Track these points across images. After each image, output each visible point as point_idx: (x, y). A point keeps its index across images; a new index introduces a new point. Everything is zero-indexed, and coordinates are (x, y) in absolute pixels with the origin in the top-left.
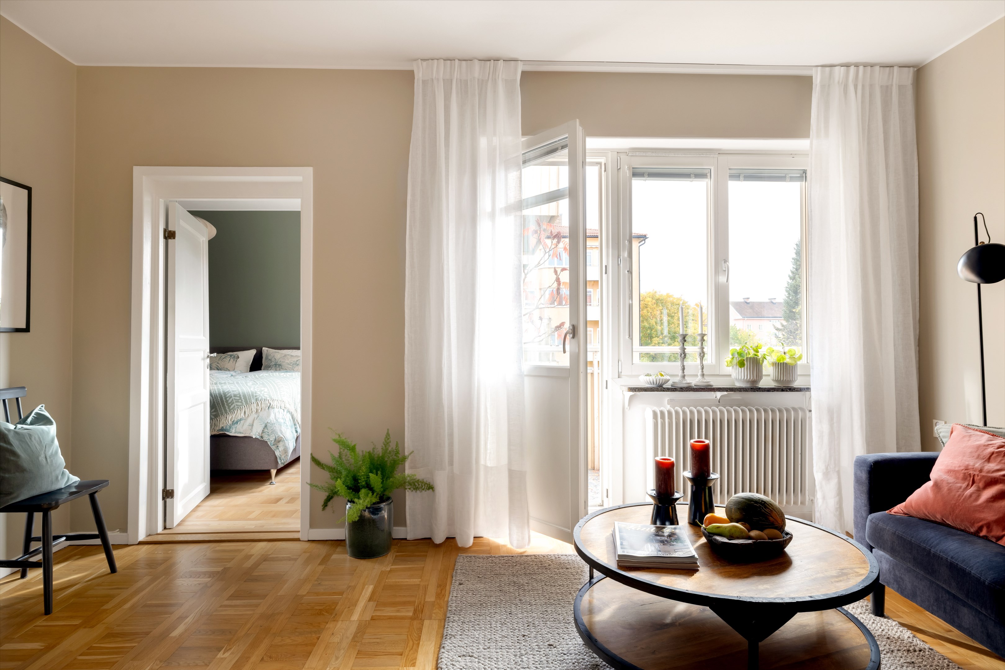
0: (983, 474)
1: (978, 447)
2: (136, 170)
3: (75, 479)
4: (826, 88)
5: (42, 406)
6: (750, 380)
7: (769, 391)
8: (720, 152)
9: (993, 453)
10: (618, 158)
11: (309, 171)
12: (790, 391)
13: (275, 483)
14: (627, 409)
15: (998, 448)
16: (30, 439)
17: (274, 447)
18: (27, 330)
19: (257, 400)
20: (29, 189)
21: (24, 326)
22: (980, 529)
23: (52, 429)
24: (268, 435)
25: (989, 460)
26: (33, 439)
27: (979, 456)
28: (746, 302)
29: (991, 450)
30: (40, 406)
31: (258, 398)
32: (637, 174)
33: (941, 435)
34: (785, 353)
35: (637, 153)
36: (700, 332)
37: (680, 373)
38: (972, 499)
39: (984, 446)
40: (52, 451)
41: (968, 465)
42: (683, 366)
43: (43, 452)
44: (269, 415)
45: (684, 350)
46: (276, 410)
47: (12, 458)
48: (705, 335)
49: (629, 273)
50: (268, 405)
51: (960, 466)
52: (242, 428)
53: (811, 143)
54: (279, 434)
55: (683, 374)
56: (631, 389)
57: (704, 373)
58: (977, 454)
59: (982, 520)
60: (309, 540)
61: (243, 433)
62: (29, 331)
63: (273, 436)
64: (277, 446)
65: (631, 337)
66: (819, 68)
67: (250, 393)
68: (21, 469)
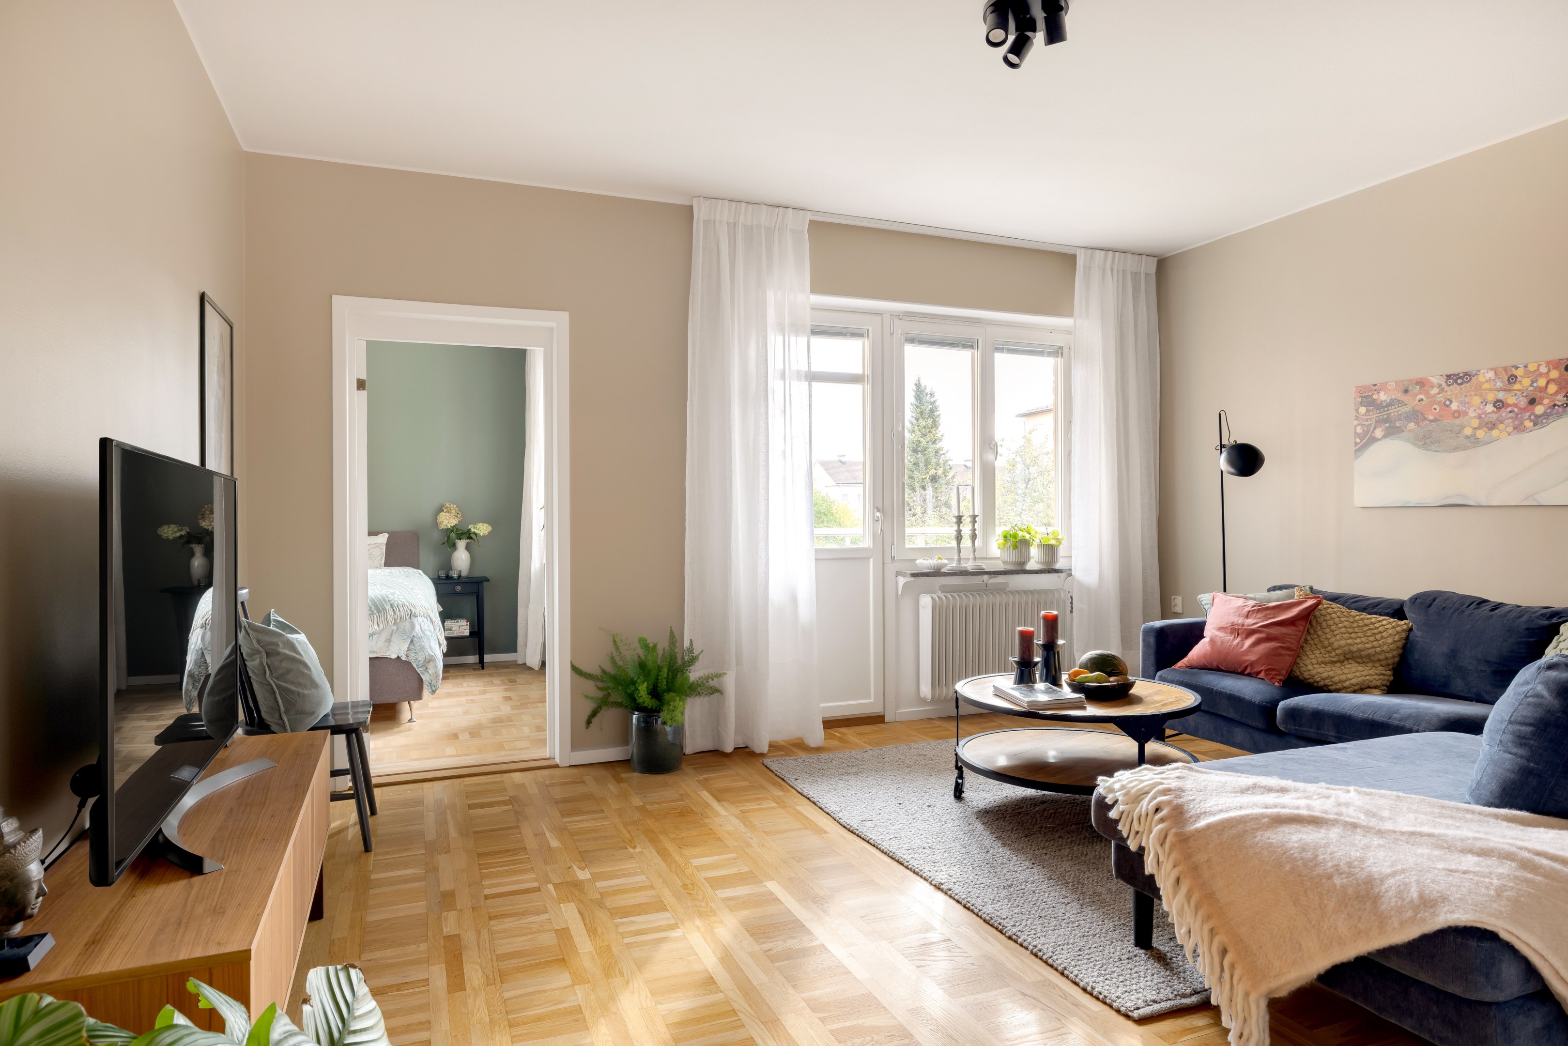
0: (1245, 627)
1: (1238, 608)
2: (338, 301)
4: (1088, 269)
5: (274, 612)
6: (1017, 562)
7: (1034, 573)
8: (987, 323)
9: (1249, 612)
10: (892, 321)
11: (564, 316)
12: (1054, 573)
13: (415, 720)
14: (900, 596)
15: (1252, 607)
17: (422, 669)
19: (392, 606)
20: (232, 326)
22: (1246, 668)
24: (416, 653)
25: (1247, 617)
27: (1240, 614)
28: (841, 461)
29: (1247, 609)
31: (393, 603)
32: (909, 339)
33: (1203, 603)
34: (1048, 534)
35: (910, 317)
36: (971, 514)
37: (957, 557)
38: (1239, 646)
39: (1243, 606)
41: (1233, 622)
42: (958, 550)
44: (413, 627)
45: (960, 532)
46: (420, 619)
48: (977, 516)
50: (409, 612)
51: (1227, 624)
52: (376, 645)
53: (1075, 322)
54: (429, 651)
57: (975, 556)
58: (1238, 613)
59: (1247, 661)
60: (570, 766)
61: (376, 653)
63: (422, 654)
64: (426, 668)
66: (1083, 249)
67: (380, 598)
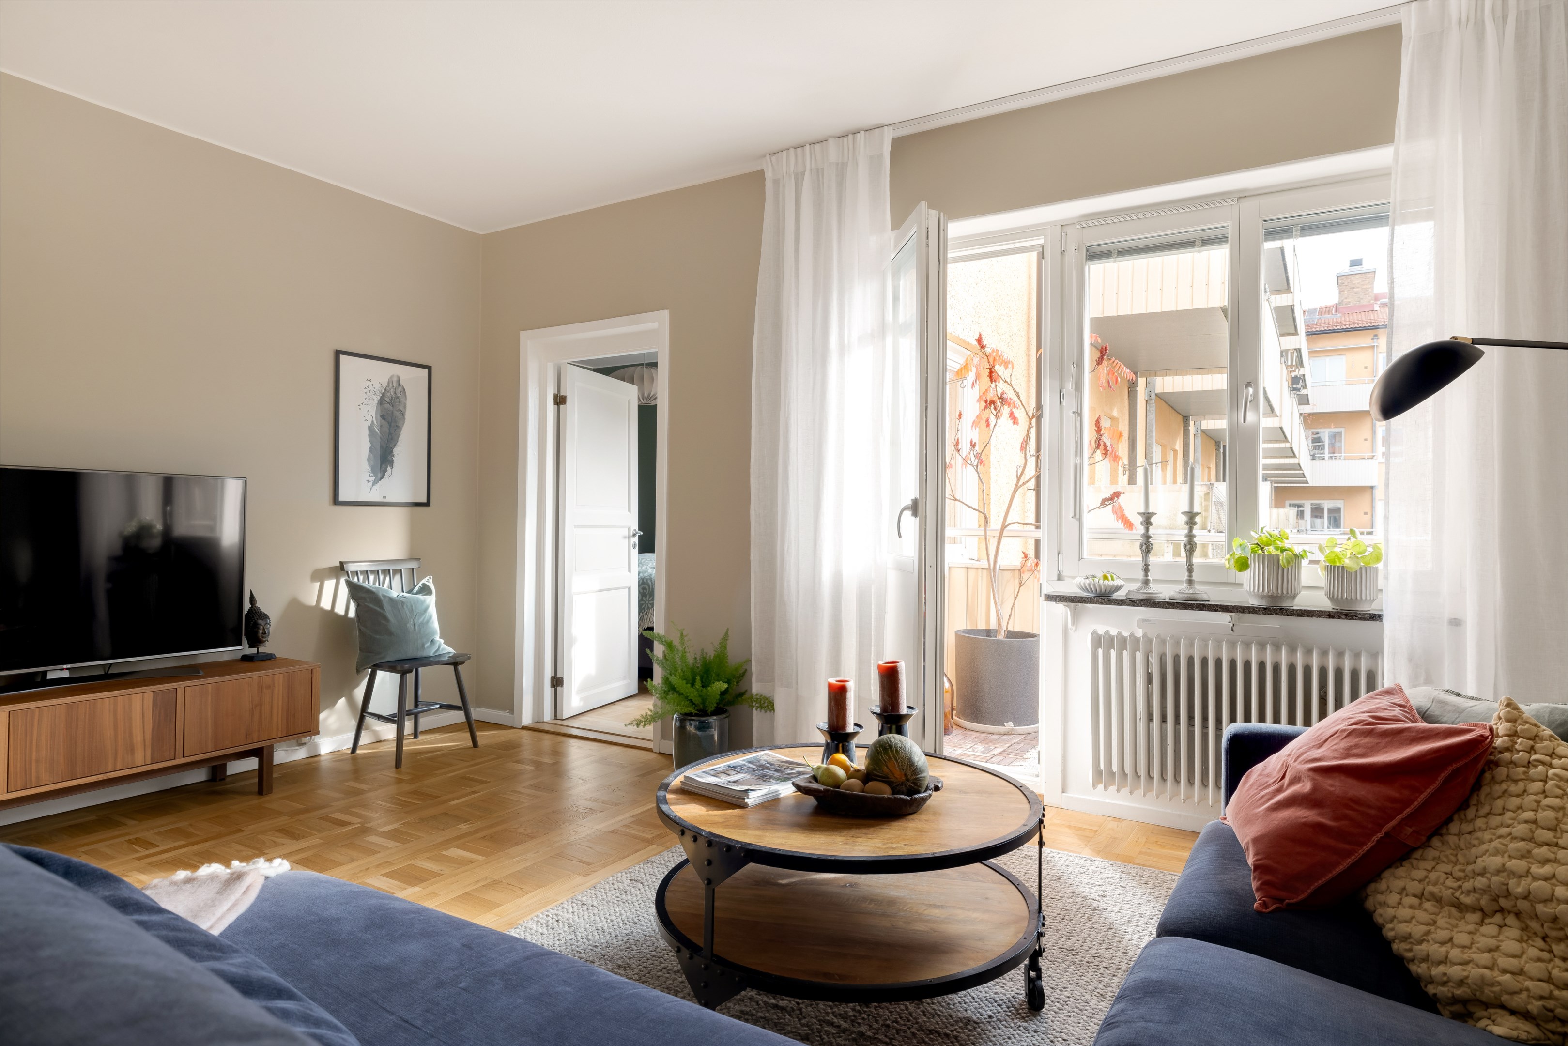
2: (524, 335)
3: (450, 650)
5: (430, 578)
6: (1270, 594)
7: (1301, 616)
8: (1243, 195)
10: (1063, 234)
11: (666, 314)
12: (1346, 618)
14: (1071, 629)
16: (403, 606)
18: (428, 504)
20: (429, 368)
21: (425, 500)
23: (431, 601)
26: (405, 607)
30: (428, 578)
32: (1094, 254)
35: (1090, 222)
36: (1187, 509)
37: (1141, 575)
40: (424, 620)
42: (1145, 565)
43: (412, 621)
45: (1148, 539)
47: (383, 622)
49: (1075, 415)
53: (1396, 153)
55: (1145, 578)
56: (1048, 598)
57: (1193, 578)
60: (659, 752)
62: (430, 506)
65: (1078, 516)
68: (390, 633)
